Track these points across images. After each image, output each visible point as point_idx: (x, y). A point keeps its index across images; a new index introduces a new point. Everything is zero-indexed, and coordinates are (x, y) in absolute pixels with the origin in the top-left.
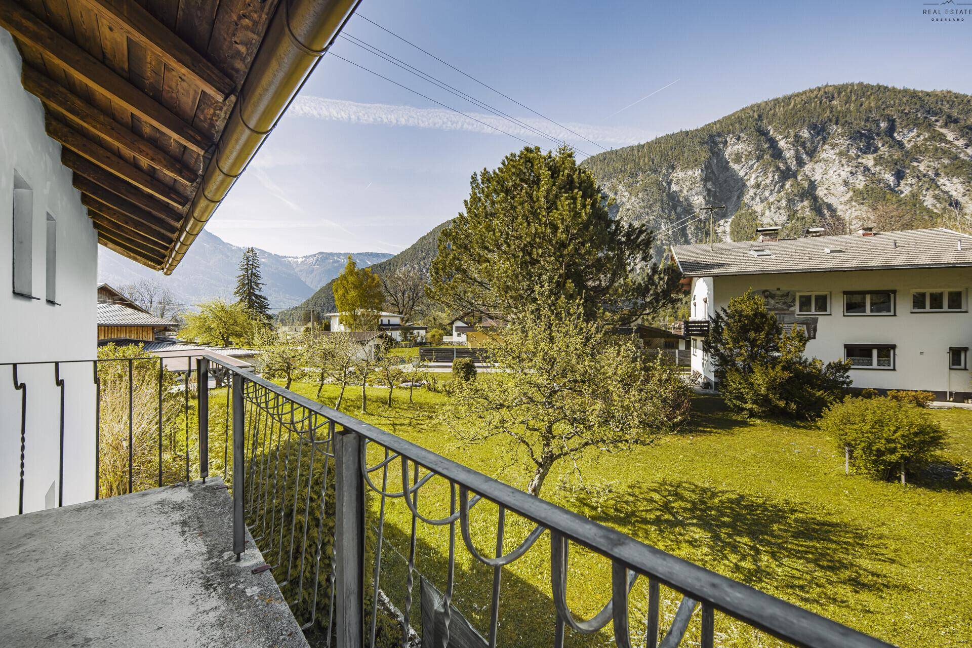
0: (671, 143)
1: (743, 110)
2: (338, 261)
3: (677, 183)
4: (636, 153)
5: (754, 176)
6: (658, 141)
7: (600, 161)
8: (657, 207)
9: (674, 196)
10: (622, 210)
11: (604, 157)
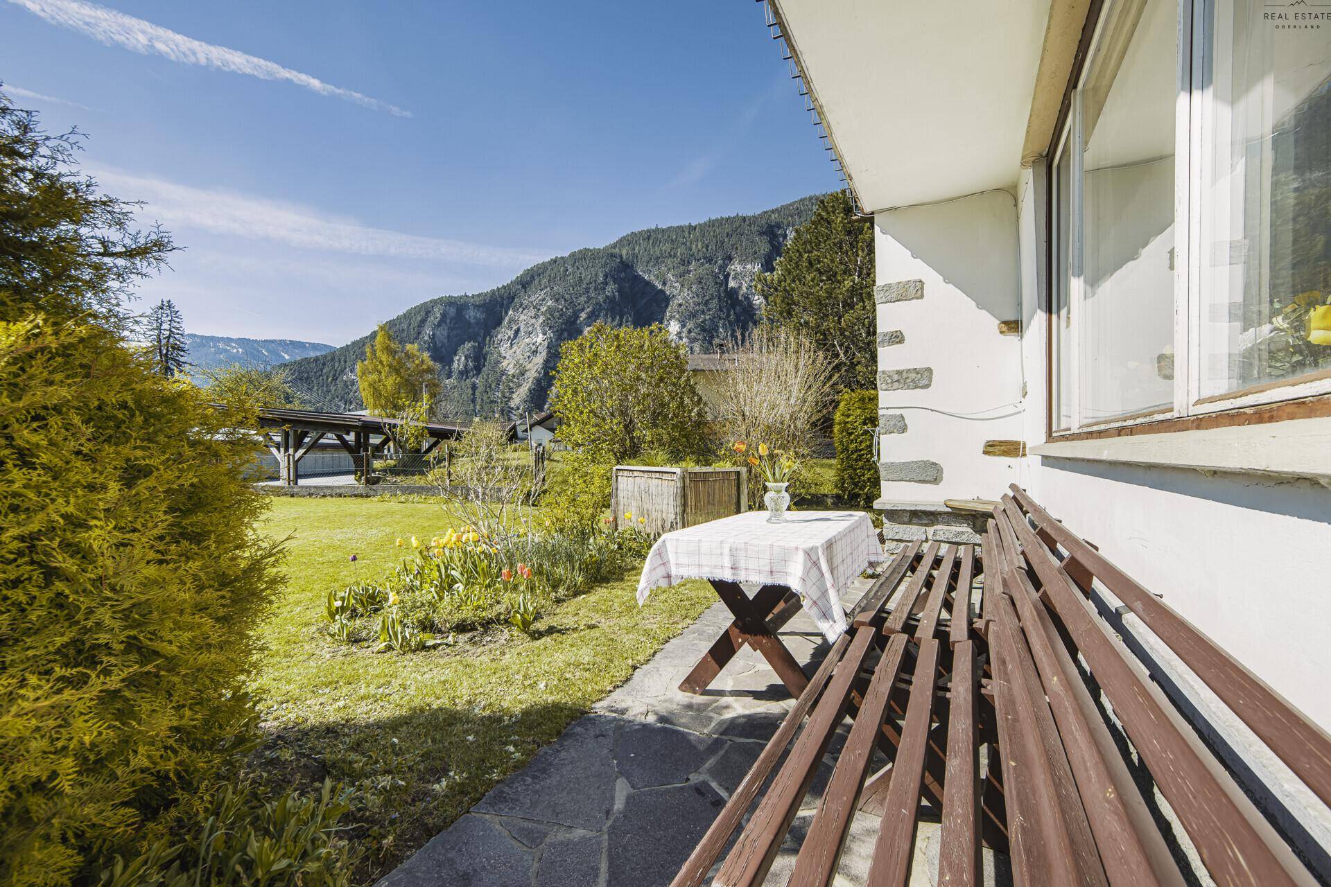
0: (727, 228)
1: (801, 200)
3: (734, 278)
4: (686, 235)
6: (711, 224)
7: (644, 240)
8: (714, 304)
9: (732, 293)
10: (673, 304)
11: (648, 235)
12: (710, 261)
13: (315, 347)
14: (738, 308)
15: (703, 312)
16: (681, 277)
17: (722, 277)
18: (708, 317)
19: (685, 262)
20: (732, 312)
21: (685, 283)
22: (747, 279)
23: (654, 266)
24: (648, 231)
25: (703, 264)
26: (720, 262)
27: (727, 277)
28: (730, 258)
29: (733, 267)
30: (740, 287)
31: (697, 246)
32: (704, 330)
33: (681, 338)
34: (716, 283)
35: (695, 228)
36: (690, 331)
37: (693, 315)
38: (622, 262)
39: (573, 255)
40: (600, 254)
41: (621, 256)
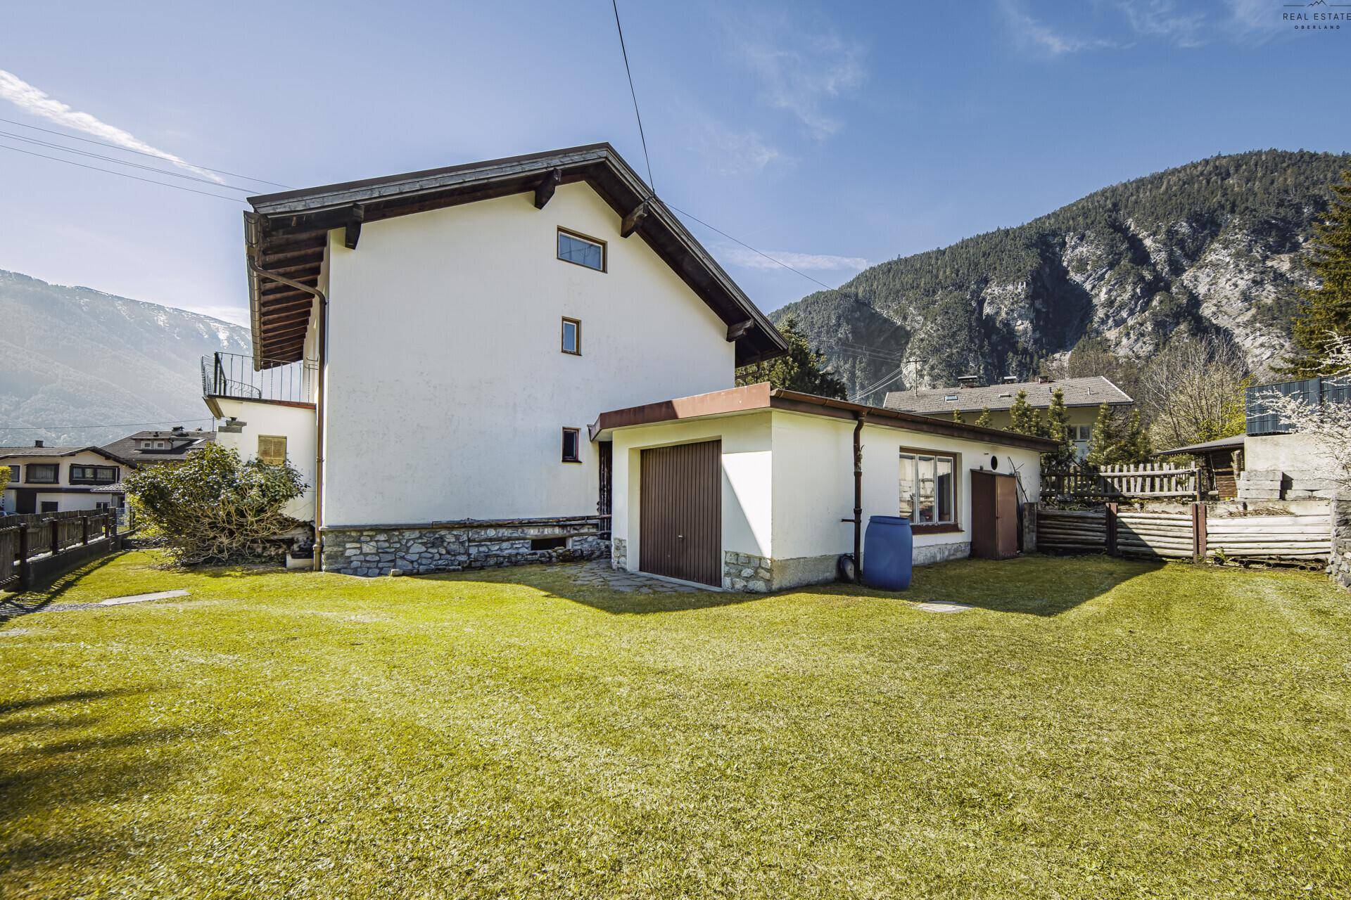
0: (984, 247)
1: (1091, 196)
3: (991, 303)
4: (933, 262)
5: (1104, 290)
6: (965, 244)
7: (883, 273)
8: (963, 335)
9: (987, 325)
10: (914, 340)
11: (889, 268)
12: (960, 287)
14: (994, 337)
15: (950, 346)
16: (924, 309)
17: (974, 304)
18: (955, 351)
19: (930, 292)
20: (986, 343)
21: (929, 316)
22: (1006, 303)
23: (894, 300)
24: (889, 263)
25: (951, 292)
26: (973, 287)
27: (981, 303)
28: (986, 281)
29: (989, 291)
30: (997, 313)
31: (945, 272)
32: (949, 365)
33: (922, 376)
34: (967, 312)
35: (944, 253)
36: (932, 368)
37: (936, 350)
38: (857, 301)
39: (805, 300)
40: (834, 296)
41: (857, 295)
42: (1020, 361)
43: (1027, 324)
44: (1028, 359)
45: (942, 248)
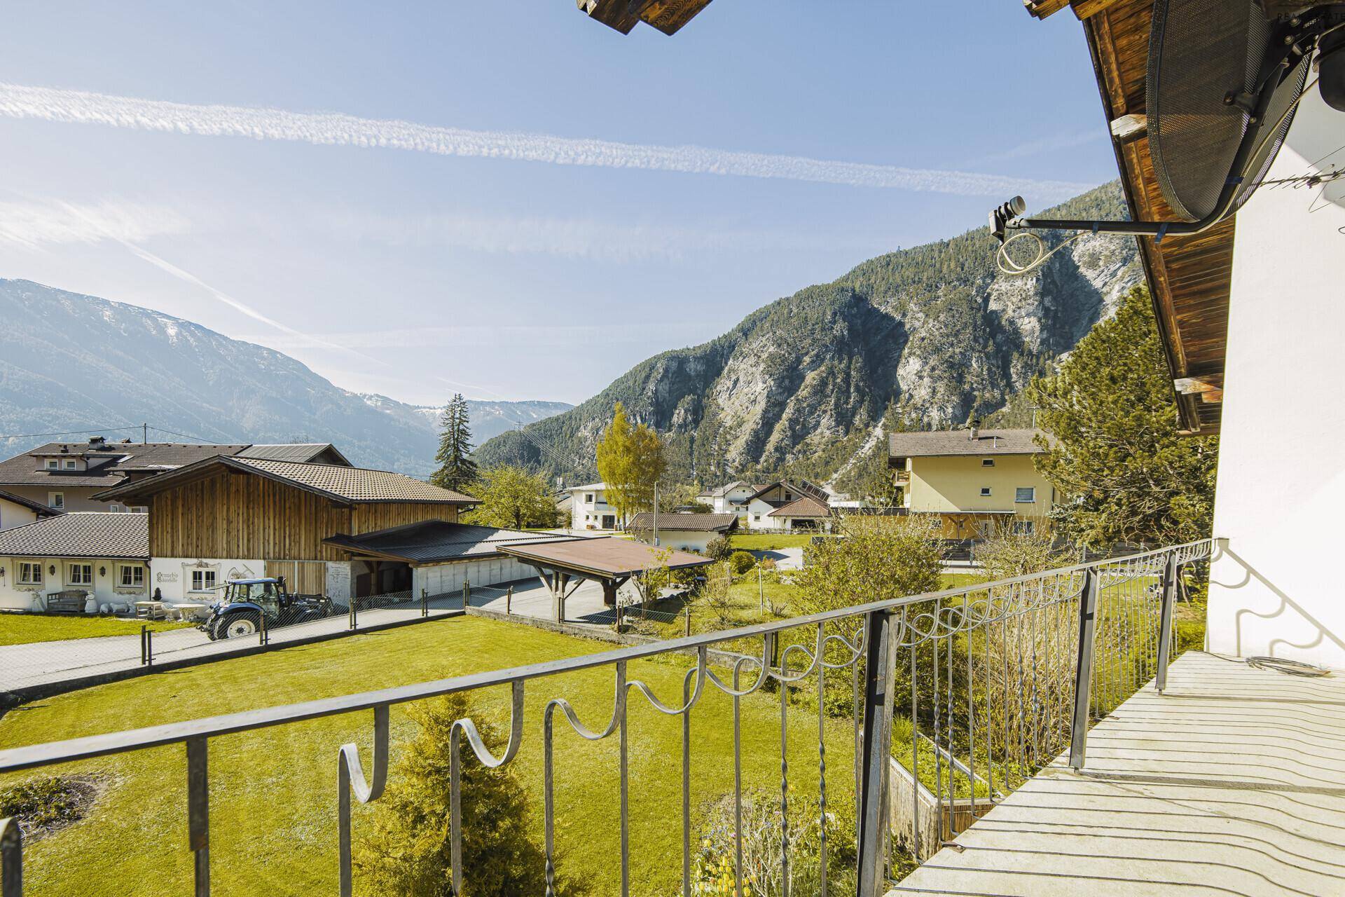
2: (492, 413)
3: (998, 299)
4: (936, 255)
5: (1117, 288)
6: (970, 236)
7: (882, 267)
8: (967, 334)
9: (992, 321)
10: (914, 340)
11: (887, 261)
12: (966, 281)
13: (556, 405)
14: (999, 337)
15: (952, 345)
16: (926, 305)
17: (979, 300)
18: (957, 351)
19: (932, 288)
20: (991, 343)
21: (931, 313)
22: (1014, 300)
23: (893, 295)
24: (888, 256)
25: (955, 287)
26: (979, 282)
27: (986, 300)
28: (993, 276)
29: (996, 287)
30: (1004, 310)
31: (949, 266)
32: (952, 366)
33: (921, 378)
34: (972, 309)
35: (948, 245)
36: (933, 369)
37: (937, 350)
38: (854, 296)
39: (798, 295)
40: (830, 290)
41: (853, 290)
42: (1026, 363)
43: (1034, 320)
44: (1034, 361)
45: (945, 241)
